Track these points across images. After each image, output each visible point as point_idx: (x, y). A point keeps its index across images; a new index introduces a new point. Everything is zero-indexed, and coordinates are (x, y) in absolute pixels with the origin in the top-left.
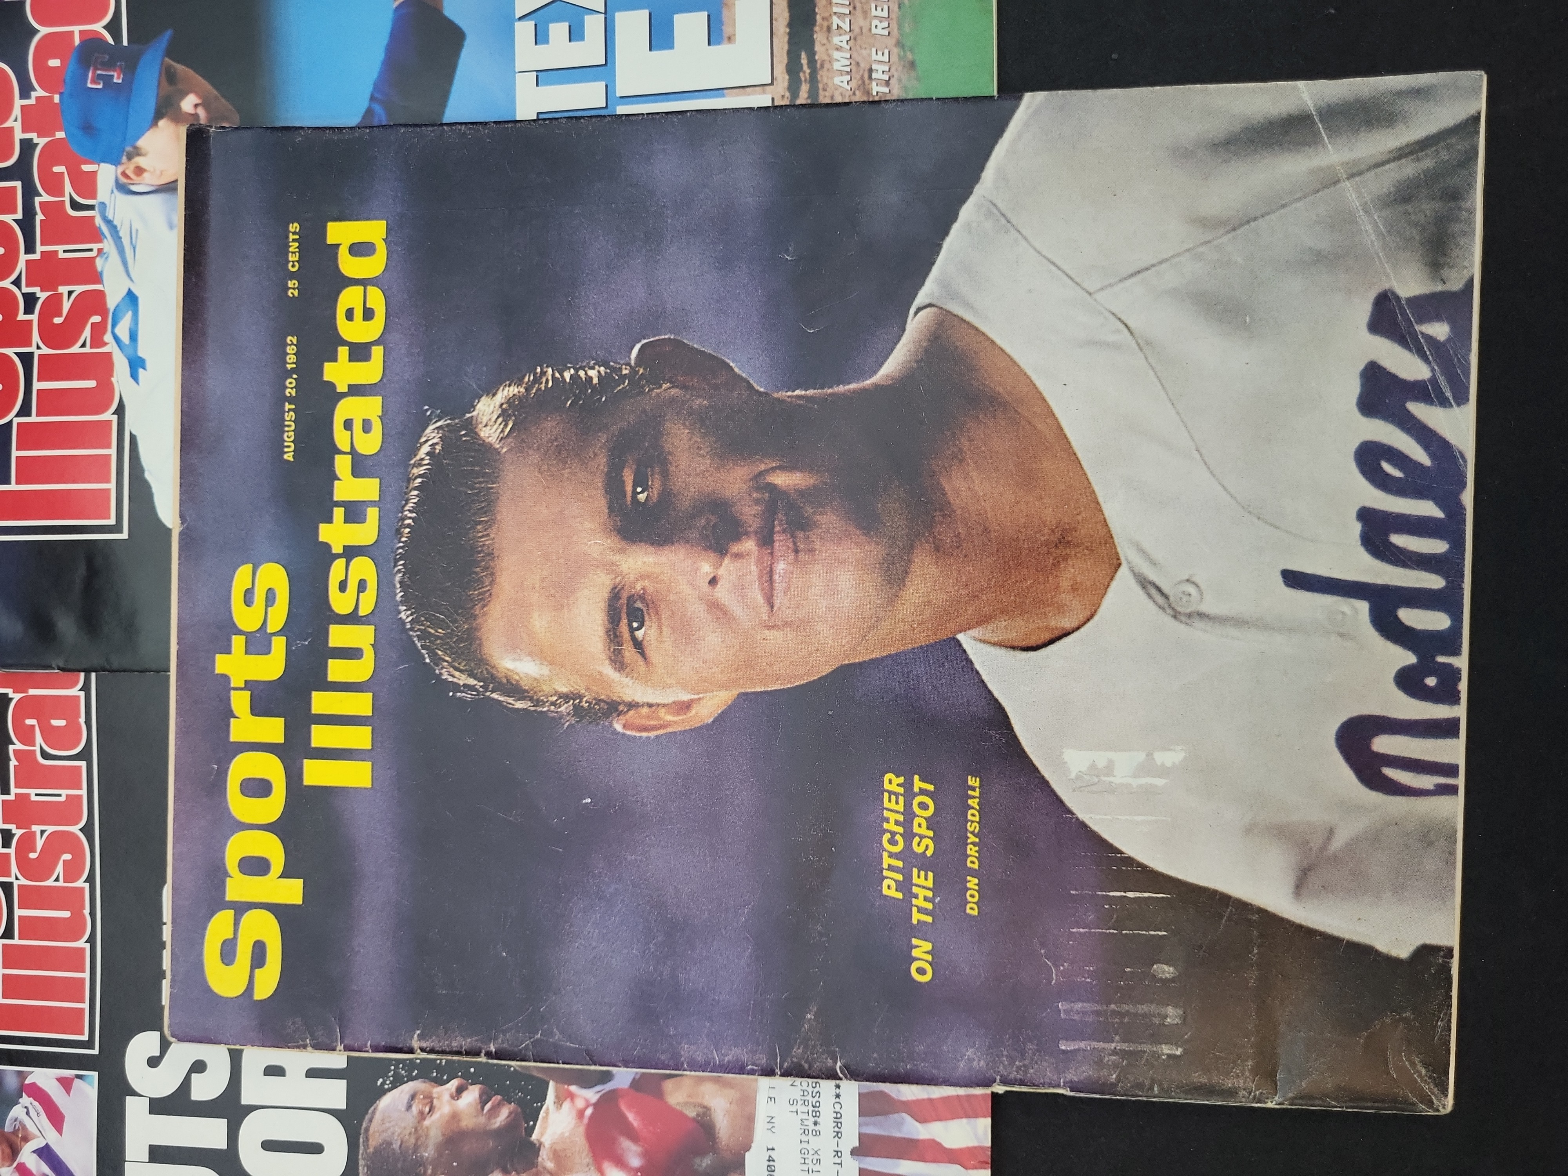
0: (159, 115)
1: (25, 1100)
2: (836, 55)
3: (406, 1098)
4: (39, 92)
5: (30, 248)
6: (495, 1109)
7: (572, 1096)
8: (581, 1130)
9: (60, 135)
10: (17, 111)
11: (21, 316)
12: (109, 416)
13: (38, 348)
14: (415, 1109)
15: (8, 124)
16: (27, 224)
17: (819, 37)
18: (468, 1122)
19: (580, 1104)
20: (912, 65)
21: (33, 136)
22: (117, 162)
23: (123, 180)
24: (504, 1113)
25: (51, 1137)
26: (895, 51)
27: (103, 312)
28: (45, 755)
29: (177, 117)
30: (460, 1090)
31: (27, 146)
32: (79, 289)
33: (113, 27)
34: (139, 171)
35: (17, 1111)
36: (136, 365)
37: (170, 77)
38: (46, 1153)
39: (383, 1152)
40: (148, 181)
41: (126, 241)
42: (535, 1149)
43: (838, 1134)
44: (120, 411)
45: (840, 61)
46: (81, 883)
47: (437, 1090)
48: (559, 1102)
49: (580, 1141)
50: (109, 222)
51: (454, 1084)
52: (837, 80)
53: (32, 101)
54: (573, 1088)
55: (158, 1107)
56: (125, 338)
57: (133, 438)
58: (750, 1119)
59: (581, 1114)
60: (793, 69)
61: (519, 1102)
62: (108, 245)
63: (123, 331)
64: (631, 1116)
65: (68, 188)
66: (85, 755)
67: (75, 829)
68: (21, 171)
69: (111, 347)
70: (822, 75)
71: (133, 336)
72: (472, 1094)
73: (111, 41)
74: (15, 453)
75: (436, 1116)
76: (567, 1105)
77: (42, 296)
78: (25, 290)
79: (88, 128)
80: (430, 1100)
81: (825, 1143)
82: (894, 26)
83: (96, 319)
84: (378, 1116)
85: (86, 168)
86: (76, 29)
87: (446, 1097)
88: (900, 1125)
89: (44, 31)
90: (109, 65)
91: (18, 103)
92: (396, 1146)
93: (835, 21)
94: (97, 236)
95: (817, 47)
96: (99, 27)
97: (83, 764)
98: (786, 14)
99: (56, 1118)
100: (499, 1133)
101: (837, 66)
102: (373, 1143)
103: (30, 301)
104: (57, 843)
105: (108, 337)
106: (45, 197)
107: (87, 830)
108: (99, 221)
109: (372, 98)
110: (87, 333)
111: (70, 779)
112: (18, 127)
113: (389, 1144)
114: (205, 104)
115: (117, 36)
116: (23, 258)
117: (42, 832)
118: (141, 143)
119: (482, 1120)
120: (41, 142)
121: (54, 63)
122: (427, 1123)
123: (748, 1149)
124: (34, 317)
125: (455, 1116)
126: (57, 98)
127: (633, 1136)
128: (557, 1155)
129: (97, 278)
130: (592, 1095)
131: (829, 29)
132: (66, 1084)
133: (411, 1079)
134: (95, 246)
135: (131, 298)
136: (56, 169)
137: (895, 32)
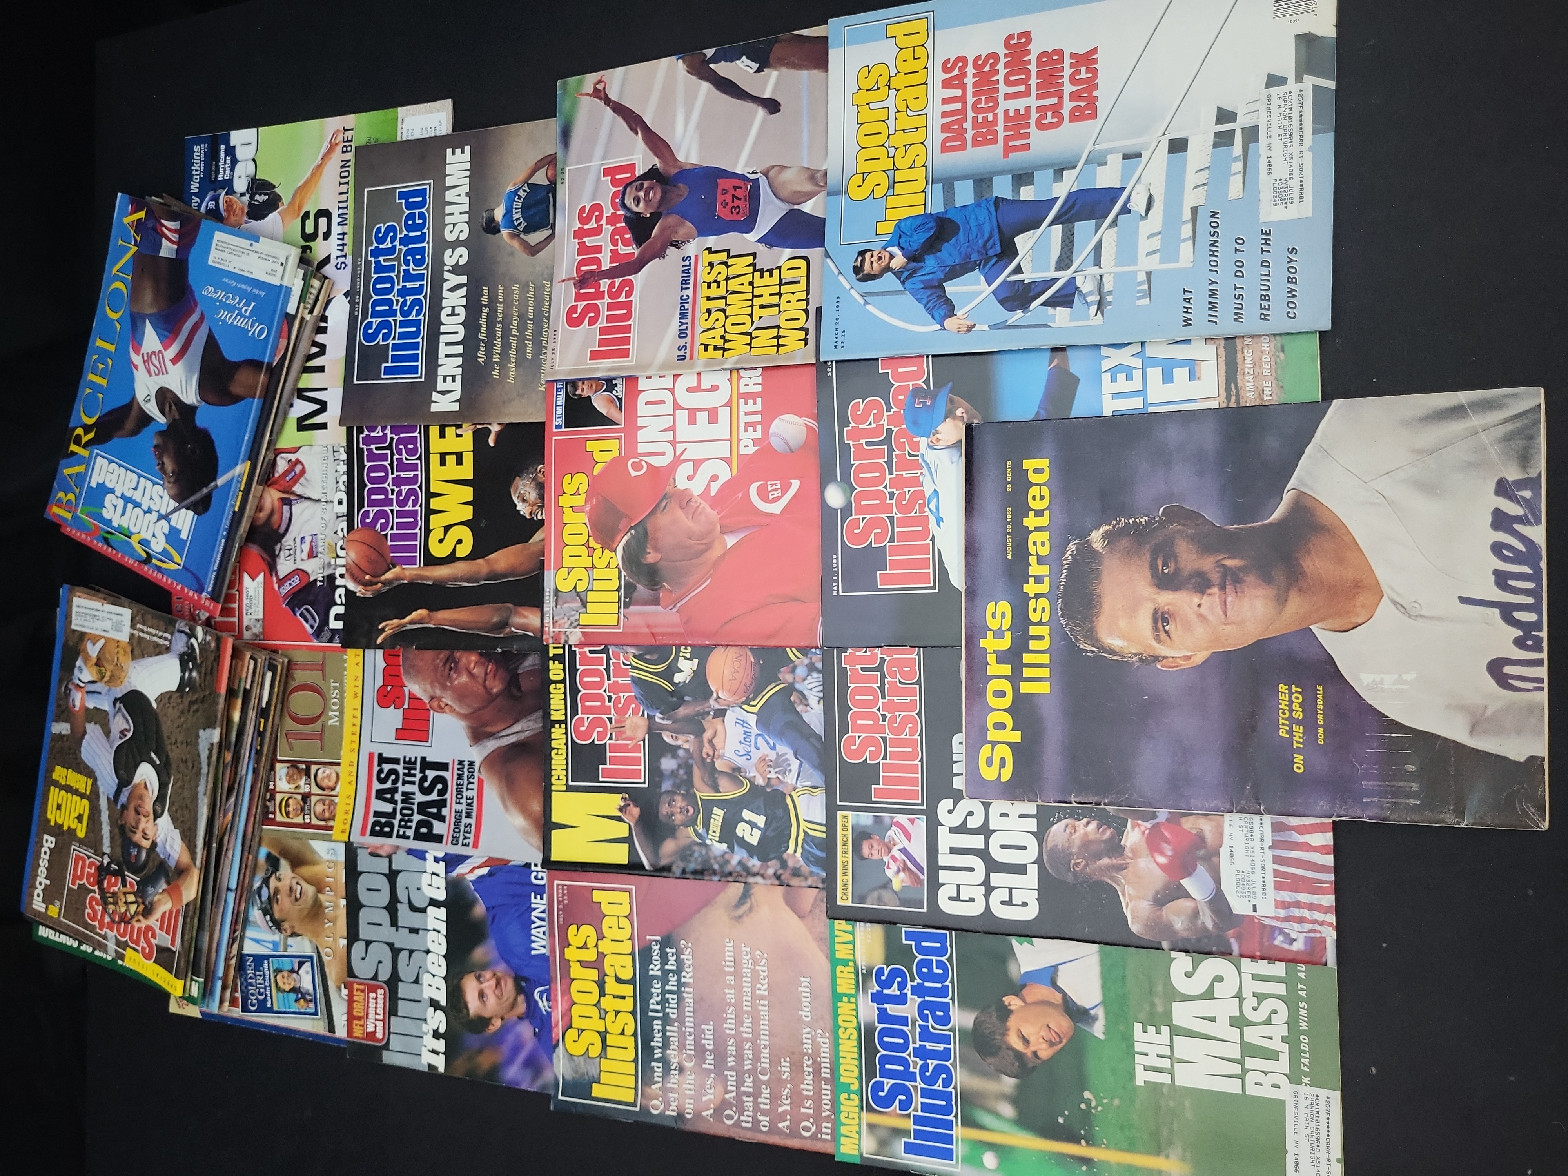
0: (946, 417)
1: (894, 828)
2: (1247, 384)
3: (1063, 827)
4: (895, 409)
5: (891, 473)
6: (1104, 831)
7: (1139, 825)
8: (1144, 839)
9: (904, 426)
10: (885, 417)
11: (888, 501)
12: (928, 541)
13: (896, 514)
14: (1067, 831)
15: (882, 422)
16: (889, 463)
17: (1239, 377)
18: (1092, 837)
19: (1143, 829)
20: (1282, 387)
21: (892, 427)
22: (928, 437)
23: (931, 444)
24: (1108, 833)
25: (906, 843)
26: (1274, 382)
27: (924, 499)
28: (900, 682)
29: (955, 418)
30: (1088, 823)
31: (890, 431)
32: (913, 489)
33: (927, 382)
34: (938, 440)
35: (890, 833)
36: (939, 520)
37: (952, 401)
38: (904, 851)
39: (1054, 851)
40: (942, 444)
41: (933, 469)
42: (1123, 848)
43: (1262, 840)
44: (933, 539)
45: (1249, 386)
46: (917, 737)
47: (1077, 823)
48: (1133, 828)
49: (1144, 845)
50: (925, 462)
51: (1085, 820)
52: (1248, 395)
53: (891, 413)
54: (1139, 822)
55: (953, 830)
56: (934, 510)
57: (939, 550)
58: (1221, 834)
59: (1143, 833)
60: (1228, 390)
61: (1115, 828)
62: (925, 471)
63: (933, 506)
64: (1166, 834)
65: (907, 448)
66: (918, 682)
67: (914, 714)
68: (887, 441)
69: (928, 513)
70: (1241, 393)
71: (937, 508)
72: (1093, 825)
73: (925, 387)
74: (888, 558)
75: (1077, 834)
76: (1137, 829)
77: (897, 492)
78: (889, 490)
79: (915, 423)
80: (1074, 827)
81: (1257, 844)
82: (1273, 371)
83: (921, 502)
84: (1051, 834)
85: (915, 439)
86: (911, 383)
87: (1082, 826)
88: (1290, 836)
89: (897, 384)
90: (926, 397)
91: (886, 414)
92: (1060, 847)
93: (1247, 370)
94: (920, 467)
95: (1239, 381)
96: (920, 382)
97: (917, 686)
98: (1224, 368)
99: (908, 836)
100: (1106, 841)
101: (1248, 389)
102: (1049, 846)
103: (892, 495)
104: (906, 720)
105: (926, 509)
106: (897, 452)
107: (919, 714)
108: (920, 461)
109: (1039, 407)
110: (917, 507)
111: (912, 693)
112: (885, 423)
113: (1057, 846)
114: (967, 412)
115: (928, 386)
116: (888, 477)
117: (899, 715)
118: (938, 429)
119: (1098, 836)
120: (895, 429)
121: (901, 397)
122: (1073, 837)
123: (1221, 846)
124: (894, 501)
125: (1086, 834)
126: (902, 412)
127: (1167, 842)
128: (1133, 850)
129: (921, 485)
130: (1148, 825)
131: (1244, 373)
132: (912, 821)
133: (1066, 818)
134: (919, 472)
135: (936, 492)
136: (902, 440)
137: (1274, 374)
